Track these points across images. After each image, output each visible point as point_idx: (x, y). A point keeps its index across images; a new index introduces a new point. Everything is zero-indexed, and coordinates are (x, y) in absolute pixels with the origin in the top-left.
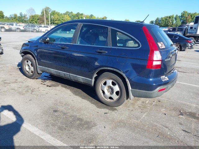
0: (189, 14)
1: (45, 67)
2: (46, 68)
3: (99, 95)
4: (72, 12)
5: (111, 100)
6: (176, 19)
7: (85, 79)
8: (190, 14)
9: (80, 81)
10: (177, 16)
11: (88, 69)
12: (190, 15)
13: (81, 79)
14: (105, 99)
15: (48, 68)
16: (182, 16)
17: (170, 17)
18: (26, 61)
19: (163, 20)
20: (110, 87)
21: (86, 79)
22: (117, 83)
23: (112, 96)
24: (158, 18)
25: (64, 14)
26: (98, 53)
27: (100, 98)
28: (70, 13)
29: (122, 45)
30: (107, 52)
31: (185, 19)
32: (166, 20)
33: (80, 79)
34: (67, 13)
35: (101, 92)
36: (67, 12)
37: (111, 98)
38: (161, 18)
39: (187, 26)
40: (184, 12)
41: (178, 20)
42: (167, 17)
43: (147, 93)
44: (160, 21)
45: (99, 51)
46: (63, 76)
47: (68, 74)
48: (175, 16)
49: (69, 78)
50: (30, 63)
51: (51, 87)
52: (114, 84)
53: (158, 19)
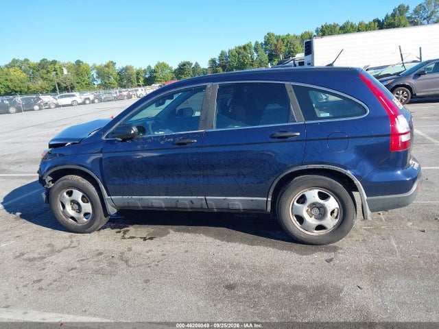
0: (278, 38)
1: (130, 197)
2: (133, 197)
3: (291, 228)
4: (26, 60)
5: (322, 232)
6: (256, 50)
7: (250, 200)
8: (279, 36)
9: (237, 207)
10: (257, 43)
11: (255, 176)
12: (280, 40)
13: (238, 202)
14: (307, 232)
15: (141, 197)
16: (266, 43)
17: (244, 48)
18: (65, 194)
19: (233, 54)
20: (314, 205)
21: (252, 200)
22: (332, 191)
23: (323, 223)
24: (222, 52)
25: (6, 66)
26: (277, 140)
27: (295, 233)
28: (22, 62)
29: (328, 115)
30: (299, 134)
31: (273, 48)
32: (239, 55)
33: (236, 203)
34: (14, 64)
35: (294, 220)
36: (15, 61)
37: (320, 227)
38: (229, 51)
39: (292, 62)
40: (268, 34)
41: (261, 51)
42: (240, 48)
43: (399, 198)
44: (229, 57)
45: (278, 134)
46: (188, 205)
47: (202, 199)
48: (253, 45)
49: (205, 206)
50: (78, 195)
51: (154, 239)
52: (323, 196)
53: (222, 54)
